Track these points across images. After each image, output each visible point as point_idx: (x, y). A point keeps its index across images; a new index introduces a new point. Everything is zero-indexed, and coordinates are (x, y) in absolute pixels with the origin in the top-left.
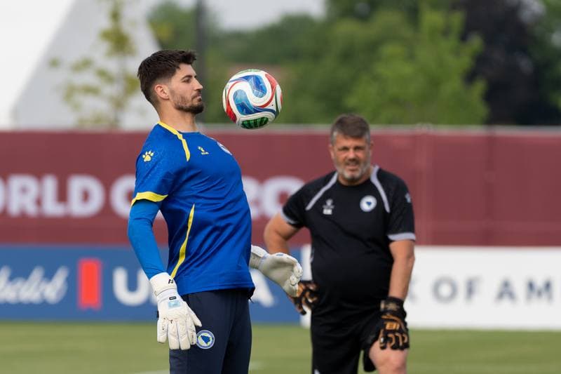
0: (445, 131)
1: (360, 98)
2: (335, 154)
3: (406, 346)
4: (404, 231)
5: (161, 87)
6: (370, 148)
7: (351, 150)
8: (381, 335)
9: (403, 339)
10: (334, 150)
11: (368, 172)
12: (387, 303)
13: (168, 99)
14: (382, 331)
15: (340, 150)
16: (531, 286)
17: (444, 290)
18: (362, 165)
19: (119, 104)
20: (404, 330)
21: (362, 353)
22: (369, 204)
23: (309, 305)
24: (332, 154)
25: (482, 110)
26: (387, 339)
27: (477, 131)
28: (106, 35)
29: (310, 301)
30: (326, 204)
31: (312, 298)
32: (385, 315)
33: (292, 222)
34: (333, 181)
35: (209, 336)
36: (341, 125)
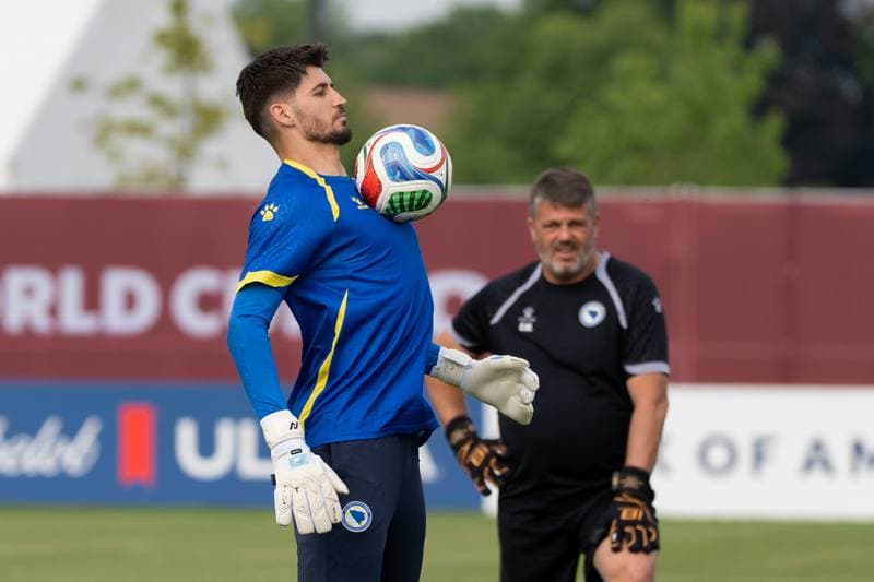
0: (718, 195)
1: (578, 143)
2: (537, 234)
3: (654, 546)
4: (650, 359)
5: (279, 107)
6: (594, 224)
7: (564, 227)
8: (613, 529)
9: (649, 535)
10: (535, 227)
11: (592, 263)
12: (622, 477)
13: (294, 126)
14: (614, 522)
15: (545, 226)
16: (858, 449)
17: (715, 456)
18: (581, 250)
19: (185, 152)
20: (650, 521)
21: (582, 558)
22: (593, 314)
23: (495, 479)
24: (533, 234)
25: (779, 161)
26: (622, 536)
27: (770, 196)
28: (162, 38)
29: (497, 472)
30: (523, 315)
31: (500, 468)
32: (620, 496)
33: (467, 344)
34: (535, 277)
35: (364, 511)
36: (548, 186)
